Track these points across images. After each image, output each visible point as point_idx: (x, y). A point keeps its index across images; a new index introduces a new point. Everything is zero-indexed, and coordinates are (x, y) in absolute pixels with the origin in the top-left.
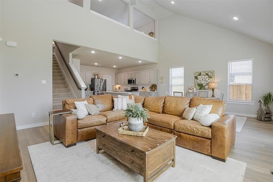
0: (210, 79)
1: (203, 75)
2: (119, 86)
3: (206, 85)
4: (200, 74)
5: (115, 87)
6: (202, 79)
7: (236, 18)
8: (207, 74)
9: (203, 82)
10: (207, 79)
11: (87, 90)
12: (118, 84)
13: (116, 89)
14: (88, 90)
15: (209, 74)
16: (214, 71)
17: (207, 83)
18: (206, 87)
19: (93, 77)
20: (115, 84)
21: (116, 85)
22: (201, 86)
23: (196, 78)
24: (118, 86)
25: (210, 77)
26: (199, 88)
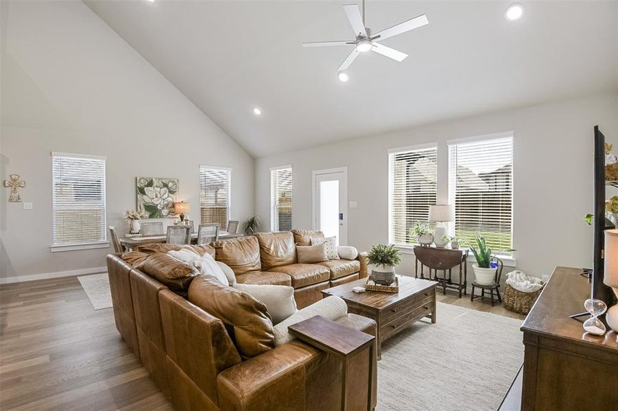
0: (171, 195)
1: (156, 186)
3: (163, 208)
4: (150, 184)
6: (155, 194)
7: (257, 112)
8: (165, 185)
9: (156, 201)
10: (166, 196)
15: (170, 185)
16: (178, 181)
17: (166, 202)
18: (165, 212)
22: (153, 211)
23: (142, 191)
25: (171, 192)
26: (147, 215)
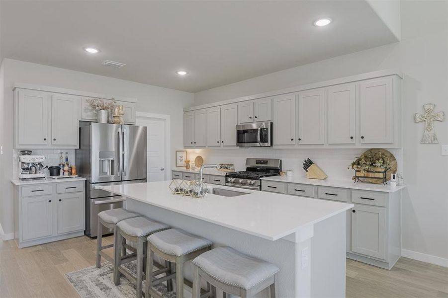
2: (198, 152)
5: (184, 159)
11: (61, 171)
12: (193, 145)
13: (188, 162)
14: (66, 174)
19: (87, 116)
20: (185, 147)
21: (189, 150)
24: (193, 154)
